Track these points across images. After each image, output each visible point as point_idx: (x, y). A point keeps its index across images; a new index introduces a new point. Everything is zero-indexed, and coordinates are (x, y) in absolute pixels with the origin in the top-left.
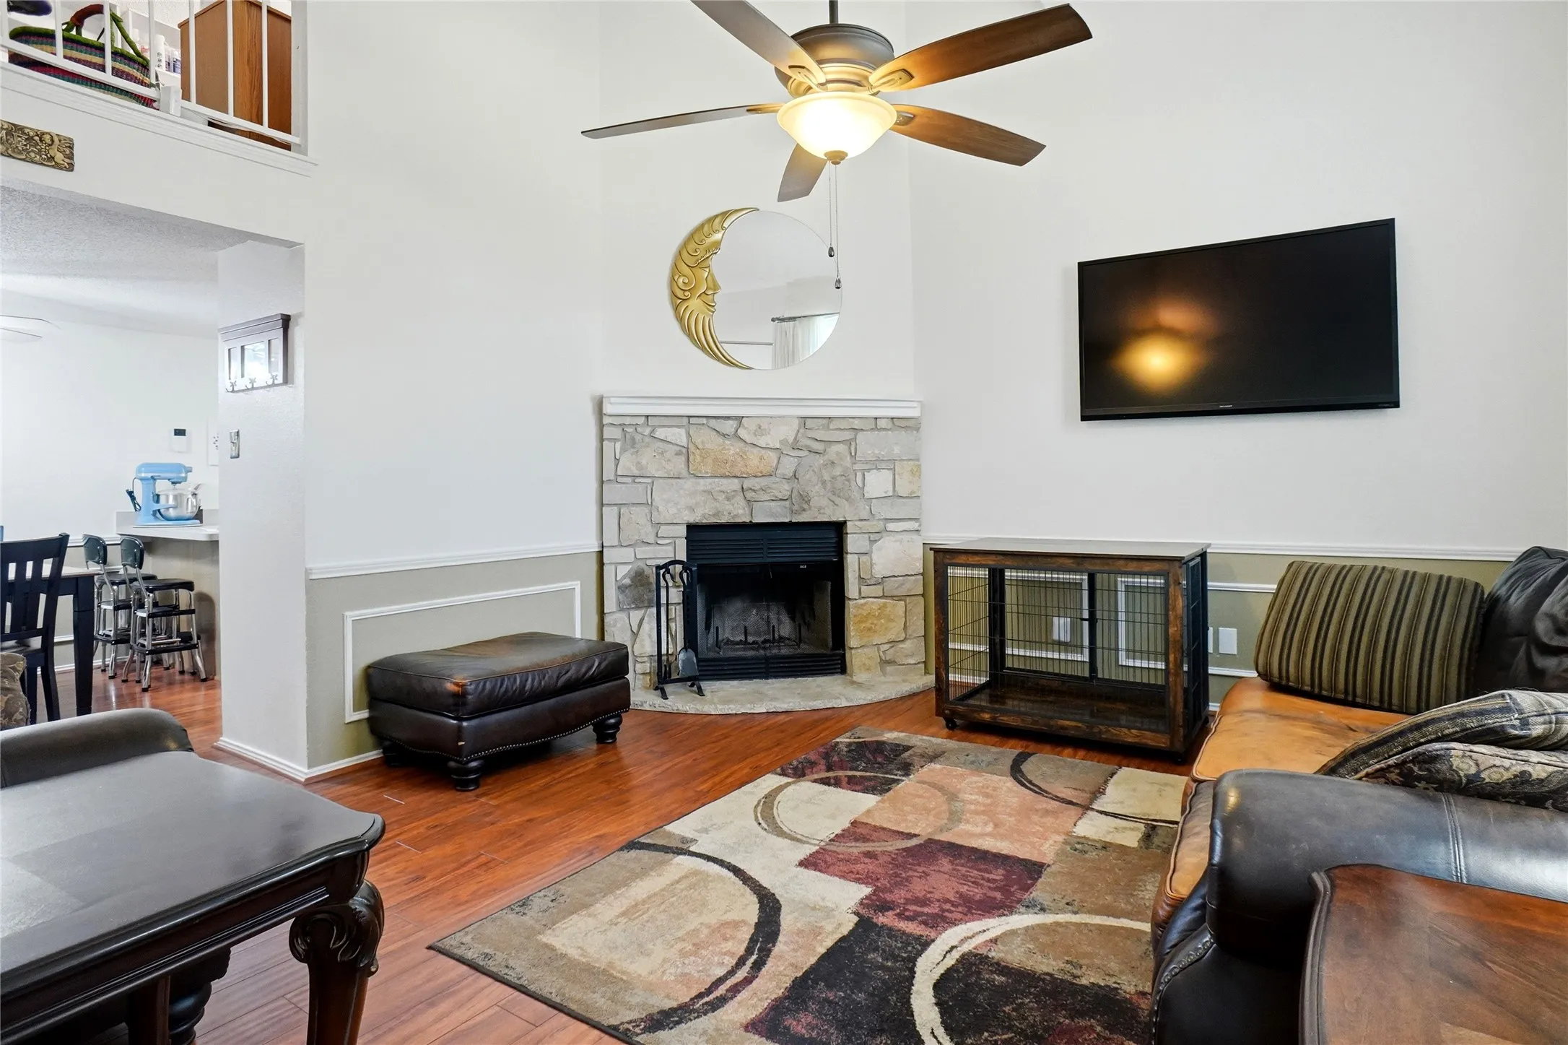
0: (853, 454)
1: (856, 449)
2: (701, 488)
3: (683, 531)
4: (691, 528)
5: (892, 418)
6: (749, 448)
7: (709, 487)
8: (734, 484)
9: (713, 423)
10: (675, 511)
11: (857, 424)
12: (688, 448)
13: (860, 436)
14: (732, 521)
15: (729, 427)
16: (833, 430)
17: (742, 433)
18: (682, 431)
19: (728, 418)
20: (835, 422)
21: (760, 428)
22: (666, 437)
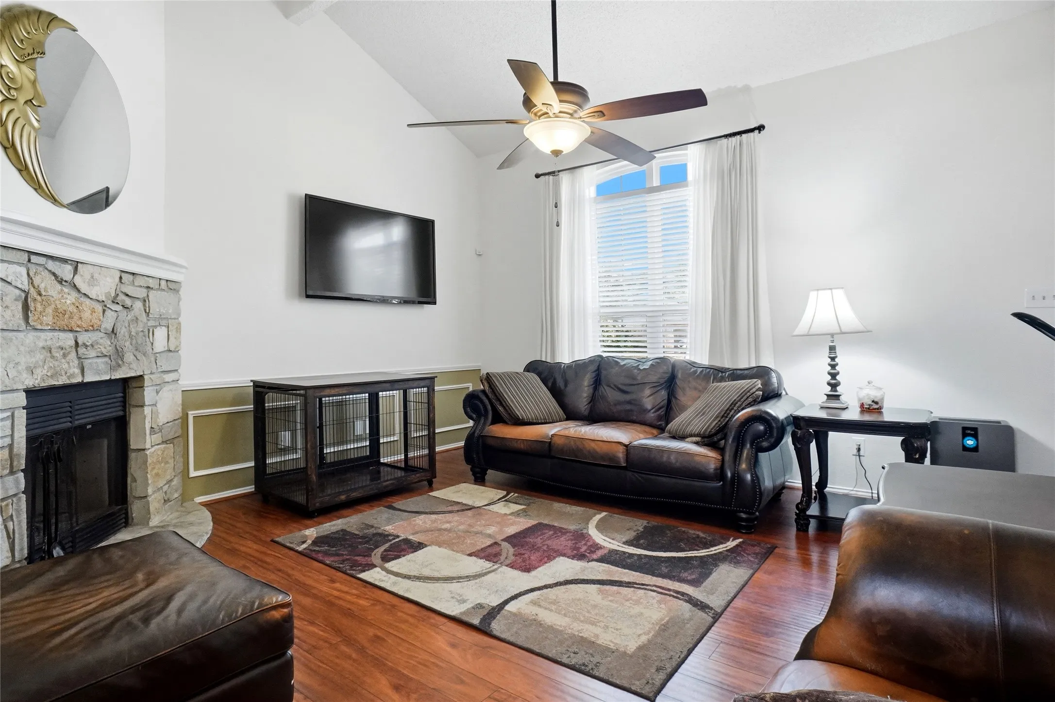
0: (148, 311)
1: (149, 307)
2: (41, 344)
3: (21, 399)
4: (30, 393)
5: (167, 280)
6: (83, 299)
7: (49, 343)
8: (67, 339)
9: (51, 265)
10: (15, 374)
11: (151, 283)
12: (28, 293)
13: (152, 294)
14: (68, 382)
15: (66, 272)
16: (137, 286)
17: (78, 280)
18: (23, 271)
19: (64, 261)
20: (138, 278)
21: (92, 277)
22: (7, 276)
